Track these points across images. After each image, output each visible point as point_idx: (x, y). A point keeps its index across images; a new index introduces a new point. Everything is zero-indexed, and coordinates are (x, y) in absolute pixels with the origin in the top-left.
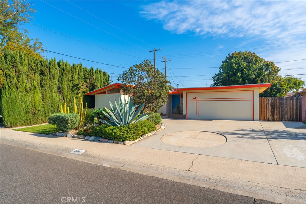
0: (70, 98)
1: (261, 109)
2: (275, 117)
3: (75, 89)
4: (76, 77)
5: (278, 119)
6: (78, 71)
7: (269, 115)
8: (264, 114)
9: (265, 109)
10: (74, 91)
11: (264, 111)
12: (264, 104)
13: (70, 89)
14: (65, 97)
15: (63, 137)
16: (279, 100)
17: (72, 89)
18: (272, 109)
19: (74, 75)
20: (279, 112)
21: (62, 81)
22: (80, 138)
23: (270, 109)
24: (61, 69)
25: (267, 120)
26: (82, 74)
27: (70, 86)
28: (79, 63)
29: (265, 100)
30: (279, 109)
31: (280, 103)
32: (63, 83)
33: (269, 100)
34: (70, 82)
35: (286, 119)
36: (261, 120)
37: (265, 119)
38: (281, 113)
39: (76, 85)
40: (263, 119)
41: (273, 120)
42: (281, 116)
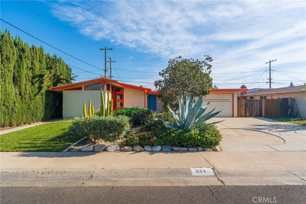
0: (29, 94)
1: (239, 108)
2: (247, 114)
3: (36, 82)
4: (37, 64)
5: (249, 116)
6: (40, 57)
7: (243, 112)
8: (240, 112)
9: (241, 108)
10: (34, 83)
11: (240, 110)
12: (240, 105)
13: (29, 80)
14: (22, 92)
15: (100, 152)
16: (250, 102)
17: (32, 82)
18: (245, 108)
19: (35, 61)
20: (250, 111)
21: (19, 67)
22: (138, 150)
23: (244, 108)
24: (18, 49)
25: (242, 116)
26: (44, 61)
27: (29, 76)
28: (40, 47)
29: (241, 102)
30: (250, 108)
31: (250, 104)
32: (22, 71)
33: (243, 101)
34: (30, 70)
35: (254, 115)
36: (238, 116)
37: (241, 115)
38: (251, 111)
39: (37, 75)
40: (239, 116)
41: (246, 116)
42: (250, 114)
